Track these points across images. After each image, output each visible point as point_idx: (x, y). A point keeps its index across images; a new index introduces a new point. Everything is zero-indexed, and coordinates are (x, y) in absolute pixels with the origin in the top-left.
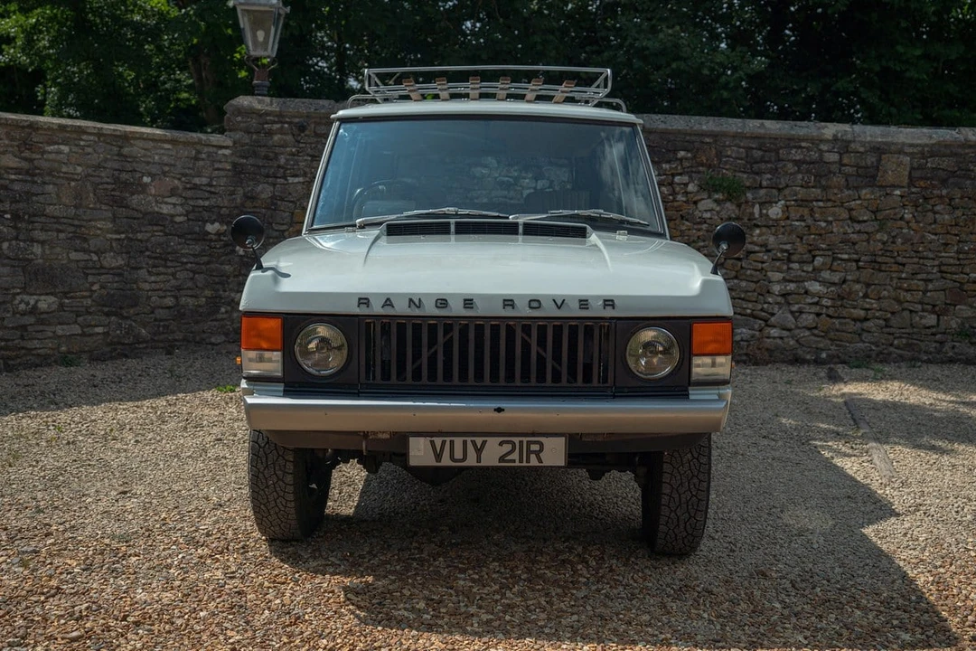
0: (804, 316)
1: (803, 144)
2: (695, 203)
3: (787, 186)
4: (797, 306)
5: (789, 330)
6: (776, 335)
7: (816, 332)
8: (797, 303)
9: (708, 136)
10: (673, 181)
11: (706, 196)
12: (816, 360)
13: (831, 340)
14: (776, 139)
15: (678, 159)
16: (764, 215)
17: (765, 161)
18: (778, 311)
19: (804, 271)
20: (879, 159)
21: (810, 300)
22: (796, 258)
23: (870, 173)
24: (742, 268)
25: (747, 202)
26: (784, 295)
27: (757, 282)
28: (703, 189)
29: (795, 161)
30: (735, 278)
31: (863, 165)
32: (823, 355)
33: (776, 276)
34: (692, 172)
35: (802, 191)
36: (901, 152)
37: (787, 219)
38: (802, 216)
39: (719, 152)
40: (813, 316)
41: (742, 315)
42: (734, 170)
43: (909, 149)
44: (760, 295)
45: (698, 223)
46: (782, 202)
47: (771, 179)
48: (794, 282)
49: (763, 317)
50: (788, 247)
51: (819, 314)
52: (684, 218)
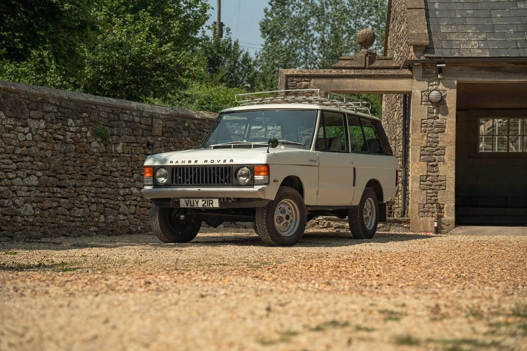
0: (132, 207)
1: (128, 112)
2: (90, 143)
3: (123, 135)
4: (129, 202)
5: (126, 215)
6: (122, 218)
7: (136, 215)
8: (129, 200)
9: (94, 105)
10: (81, 130)
11: (94, 140)
12: (136, 232)
13: (141, 220)
14: (117, 108)
15: (83, 118)
16: (116, 151)
17: (114, 121)
18: (122, 205)
19: (131, 182)
20: (152, 121)
21: (134, 198)
22: (127, 174)
23: (150, 129)
24: (109, 181)
25: (110, 143)
26: (124, 196)
27: (114, 188)
28: (93, 135)
29: (125, 121)
30: (106, 186)
31: (148, 124)
32: (139, 229)
33: (121, 185)
34: (88, 125)
35: (128, 137)
36: (160, 118)
37: (123, 153)
38: (129, 151)
39: (98, 115)
40: (134, 207)
41: (110, 208)
42: (103, 125)
43: (161, 117)
44: (116, 196)
45: (92, 155)
46: (121, 143)
47: (117, 130)
48: (127, 188)
49: (117, 208)
50: (125, 168)
51: (136, 206)
52: (86, 152)
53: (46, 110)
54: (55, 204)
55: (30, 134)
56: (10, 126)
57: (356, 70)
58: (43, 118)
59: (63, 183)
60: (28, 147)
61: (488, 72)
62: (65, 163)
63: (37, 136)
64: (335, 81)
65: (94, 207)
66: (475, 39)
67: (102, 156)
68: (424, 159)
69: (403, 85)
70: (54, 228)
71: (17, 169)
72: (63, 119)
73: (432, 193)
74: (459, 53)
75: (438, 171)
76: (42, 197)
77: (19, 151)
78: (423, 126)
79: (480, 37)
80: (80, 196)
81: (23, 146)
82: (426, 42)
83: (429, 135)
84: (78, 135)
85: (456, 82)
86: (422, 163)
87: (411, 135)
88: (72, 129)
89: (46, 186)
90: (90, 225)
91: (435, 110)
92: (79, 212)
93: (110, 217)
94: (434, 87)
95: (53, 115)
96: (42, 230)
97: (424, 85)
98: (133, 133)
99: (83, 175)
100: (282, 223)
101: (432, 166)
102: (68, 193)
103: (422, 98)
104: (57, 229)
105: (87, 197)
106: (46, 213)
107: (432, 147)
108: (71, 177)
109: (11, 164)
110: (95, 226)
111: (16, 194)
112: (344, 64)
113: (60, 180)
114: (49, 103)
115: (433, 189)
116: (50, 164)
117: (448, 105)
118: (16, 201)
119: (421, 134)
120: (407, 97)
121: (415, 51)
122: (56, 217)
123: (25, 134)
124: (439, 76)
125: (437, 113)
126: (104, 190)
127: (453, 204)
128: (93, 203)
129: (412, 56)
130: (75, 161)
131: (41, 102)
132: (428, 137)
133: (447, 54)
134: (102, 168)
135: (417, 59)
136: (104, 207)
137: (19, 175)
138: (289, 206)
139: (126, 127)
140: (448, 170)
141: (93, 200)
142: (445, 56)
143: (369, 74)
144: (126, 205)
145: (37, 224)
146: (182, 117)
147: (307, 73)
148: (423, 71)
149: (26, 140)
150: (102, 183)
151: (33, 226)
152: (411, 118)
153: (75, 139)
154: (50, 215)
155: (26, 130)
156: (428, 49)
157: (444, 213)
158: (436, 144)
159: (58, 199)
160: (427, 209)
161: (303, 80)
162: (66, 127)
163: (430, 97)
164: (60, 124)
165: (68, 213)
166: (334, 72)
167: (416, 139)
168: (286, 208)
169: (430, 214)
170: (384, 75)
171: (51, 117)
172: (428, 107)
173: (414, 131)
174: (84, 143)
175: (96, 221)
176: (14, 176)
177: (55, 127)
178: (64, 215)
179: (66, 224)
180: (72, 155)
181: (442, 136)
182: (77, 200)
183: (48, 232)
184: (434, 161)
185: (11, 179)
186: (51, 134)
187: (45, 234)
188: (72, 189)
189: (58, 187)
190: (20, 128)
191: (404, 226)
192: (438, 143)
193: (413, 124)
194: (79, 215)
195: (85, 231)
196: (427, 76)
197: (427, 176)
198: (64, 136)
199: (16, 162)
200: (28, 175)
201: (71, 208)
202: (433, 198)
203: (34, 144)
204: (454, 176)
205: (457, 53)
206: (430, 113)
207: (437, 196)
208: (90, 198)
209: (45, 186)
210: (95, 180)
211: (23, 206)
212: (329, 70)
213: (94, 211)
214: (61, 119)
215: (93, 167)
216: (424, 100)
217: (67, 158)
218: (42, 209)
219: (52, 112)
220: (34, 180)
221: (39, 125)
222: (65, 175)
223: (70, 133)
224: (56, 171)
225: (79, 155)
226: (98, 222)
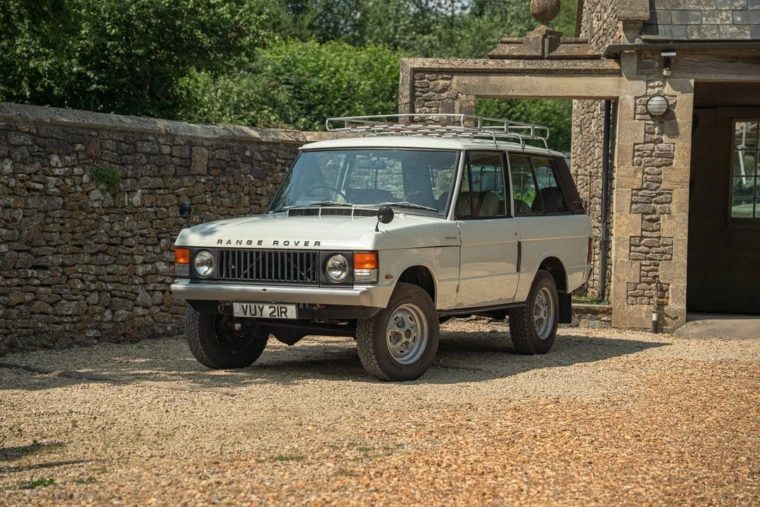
0: (157, 293)
1: (151, 138)
2: (88, 193)
3: (142, 176)
4: (152, 285)
5: (147, 308)
6: (141, 313)
7: (163, 307)
8: (152, 283)
9: (93, 129)
10: (73, 172)
11: (94, 188)
12: (164, 334)
13: (172, 314)
14: (133, 132)
15: (75, 152)
16: (131, 203)
17: (128, 154)
18: (141, 291)
19: (155, 253)
20: (191, 151)
21: (160, 279)
22: (150, 241)
23: (187, 164)
24: (119, 253)
25: (120, 191)
26: (144, 276)
28: (93, 180)
29: (146, 153)
30: (114, 263)
31: (184, 156)
32: (169, 328)
33: (139, 259)
34: (85, 164)
35: (152, 180)
36: (202, 145)
37: (143, 206)
38: (152, 203)
39: (101, 145)
40: (161, 294)
41: (120, 297)
42: (110, 162)
43: (206, 143)
44: (130, 277)
45: (91, 213)
46: (140, 191)
47: (133, 170)
48: (150, 263)
49: (131, 298)
50: (145, 231)
51: (163, 292)
52: (81, 208)
53: (13, 143)
54: (28, 297)
57: (527, 62)
58: (9, 156)
59: (42, 261)
61: (746, 65)
62: (47, 229)
64: (494, 79)
65: (94, 298)
66: (728, 8)
67: (107, 214)
68: (636, 210)
69: (605, 86)
70: (27, 335)
72: (43, 156)
73: (650, 265)
74: (699, 32)
75: (659, 230)
76: (8, 286)
78: (636, 154)
79: (736, 4)
80: (71, 281)
82: (644, 14)
83: (647, 170)
84: (68, 181)
85: (692, 82)
86: (633, 216)
87: (616, 169)
88: (57, 172)
89: (14, 268)
90: (87, 328)
91: (657, 129)
92: (69, 308)
93: (120, 312)
94: (657, 90)
95: (24, 149)
96: (7, 340)
97: (639, 86)
98: (159, 172)
99: (76, 245)
100: (399, 344)
101: (650, 220)
102: (52, 276)
103: (635, 108)
104: (32, 336)
105: (83, 281)
106: (14, 312)
107: (651, 190)
108: (56, 250)
110: (96, 329)
112: (507, 50)
113: (37, 256)
114: (18, 130)
115: (650, 259)
116: (21, 232)
117: (678, 120)
119: (633, 169)
120: (611, 105)
121: (625, 29)
122: (31, 318)
124: (665, 73)
125: (661, 133)
126: (110, 269)
127: (683, 284)
128: (92, 291)
129: (621, 37)
130: (63, 225)
131: (6, 130)
132: (644, 173)
133: (679, 35)
134: (107, 233)
135: (629, 43)
136: (111, 297)
138: (411, 315)
139: (147, 163)
140: (675, 227)
141: (93, 287)
142: (676, 39)
143: (548, 67)
144: (148, 291)
146: (240, 142)
147: (446, 66)
148: (638, 63)
150: (107, 258)
152: (617, 140)
153: (62, 188)
154: (20, 316)
156: (648, 26)
157: (668, 298)
158: (658, 184)
159: (34, 289)
160: (641, 292)
161: (440, 76)
162: (47, 169)
163: (648, 107)
164: (38, 165)
165: (50, 309)
166: (492, 64)
167: (622, 176)
168: (406, 318)
169: (645, 300)
170: (573, 70)
171: (22, 154)
172: (646, 124)
173: (622, 163)
174: (77, 195)
175: (97, 321)
177: (29, 169)
178: (43, 313)
179: (47, 328)
180: (58, 214)
181: (668, 173)
182: (66, 288)
183: (16, 343)
184: (654, 212)
186: (22, 181)
187: (12, 347)
188: (58, 270)
189: (35, 267)
191: (603, 319)
192: (660, 182)
193: (619, 152)
194: (70, 313)
195: (78, 338)
196: (645, 71)
197: (642, 237)
198: (43, 184)
201: (56, 302)
202: (651, 274)
204: (686, 238)
205: (696, 34)
206: (648, 133)
207: (657, 271)
208: (88, 283)
209: (12, 267)
210: (97, 253)
212: (482, 60)
213: (95, 305)
214: (39, 156)
215: (93, 232)
216: (639, 112)
217: (50, 220)
218: (8, 306)
219: (24, 145)
221: (2, 168)
222: (46, 248)
223: (54, 179)
224: (30, 242)
225: (69, 214)
226: (101, 321)
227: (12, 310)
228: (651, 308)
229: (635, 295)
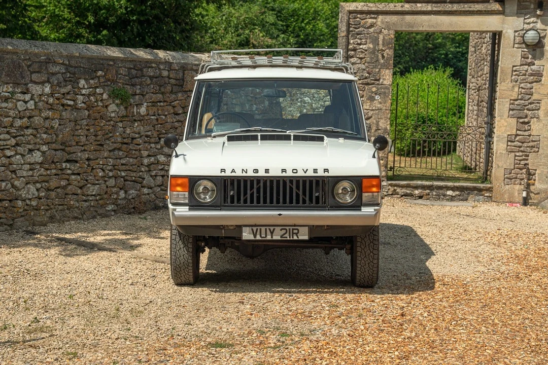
0: (158, 178)
1: (153, 65)
2: (106, 107)
3: (147, 93)
4: (154, 172)
5: (151, 188)
6: (147, 192)
7: (163, 188)
8: (154, 170)
9: (111, 60)
10: (96, 92)
11: (112, 103)
12: (163, 206)
14: (140, 61)
15: (97, 77)
16: (138, 113)
17: (137, 77)
18: (146, 176)
19: (157, 149)
20: (184, 74)
21: (160, 167)
22: (153, 140)
23: (181, 83)
24: (130, 149)
25: (131, 105)
26: (148, 166)
27: (136, 158)
28: (110, 97)
29: (150, 77)
30: (126, 157)
31: (178, 78)
33: (145, 153)
34: (105, 85)
35: (154, 96)
36: (192, 69)
37: (148, 115)
38: (155, 112)
39: (117, 71)
40: (161, 178)
41: (131, 181)
42: (123, 84)
43: (195, 68)
44: (138, 166)
45: (109, 121)
46: (146, 104)
47: (140, 89)
48: (153, 156)
49: (139, 181)
50: (149, 133)
51: (163, 176)
52: (102, 118)
53: (51, 71)
54: (63, 183)
55: (32, 102)
56: (7, 94)
57: (434, 5)
58: (48, 81)
59: (73, 157)
60: (29, 118)
62: (76, 133)
63: (40, 104)
64: (408, 18)
65: (112, 182)
67: (121, 122)
68: (513, 115)
69: (493, 23)
70: (63, 210)
71: (17, 144)
72: (73, 80)
73: (522, 156)
75: (530, 130)
76: (48, 175)
77: (18, 123)
78: (514, 73)
80: (94, 171)
81: (24, 117)
83: (522, 85)
84: (92, 98)
86: (510, 120)
87: (498, 85)
88: (84, 92)
89: (53, 162)
90: (107, 204)
91: (530, 55)
92: (93, 190)
93: (131, 192)
94: (532, 25)
95: (60, 76)
96: (48, 214)
97: (518, 23)
98: (160, 90)
99: (98, 145)
101: (524, 123)
102: (80, 167)
103: (515, 39)
104: (66, 211)
105: (103, 170)
106: (53, 194)
107: (525, 100)
108: (83, 148)
109: (9, 139)
110: (113, 204)
111: (16, 174)
113: (69, 153)
114: (55, 62)
115: (522, 151)
116: (57, 136)
118: (16, 183)
119: (511, 85)
120: (496, 37)
122: (65, 197)
123: (26, 102)
124: (538, 12)
125: (533, 58)
126: (123, 161)
127: (547, 170)
128: (110, 177)
130: (88, 130)
131: (46, 63)
132: (519, 88)
134: (121, 135)
136: (125, 181)
137: (19, 152)
139: (151, 84)
140: (542, 128)
141: (111, 174)
143: (450, 9)
144: (151, 176)
145: (42, 208)
147: (373, 9)
148: (518, 5)
149: (27, 109)
150: (121, 153)
151: (37, 210)
152: (500, 63)
153: (87, 103)
154: (57, 196)
155: (27, 97)
157: (535, 180)
158: (530, 96)
159: (67, 177)
160: (514, 176)
161: (368, 16)
162: (76, 90)
163: (525, 38)
164: (69, 87)
165: (79, 191)
166: (407, 7)
167: (504, 90)
169: (518, 181)
170: (468, 11)
171: (58, 79)
172: (522, 51)
173: (503, 80)
174: (98, 108)
175: (114, 199)
176: (12, 153)
177: (63, 90)
178: (75, 194)
179: (77, 205)
180: (85, 122)
181: (538, 87)
182: (91, 176)
183: (55, 216)
184: (526, 117)
185: (9, 157)
186: (58, 99)
187: (52, 219)
188: (85, 163)
189: (68, 161)
190: (19, 95)
191: (486, 195)
192: (532, 95)
193: (501, 72)
194: (94, 193)
195: (100, 211)
196: (523, 11)
197: (517, 135)
198: (74, 101)
199: (14, 137)
200: (31, 151)
201: (84, 186)
202: (522, 162)
203: (37, 112)
206: (524, 58)
207: (527, 160)
208: (107, 172)
209: (51, 162)
210: (114, 150)
211: (24, 188)
212: (400, 4)
213: (112, 187)
214: (71, 81)
215: (111, 135)
216: (517, 42)
217: (79, 127)
218: (48, 190)
219: (59, 73)
220: (37, 157)
221: (43, 90)
222: (76, 147)
223: (81, 97)
224: (64, 143)
225: (93, 122)
226: (116, 199)
227: (51, 193)
228: (522, 187)
229: (510, 178)
